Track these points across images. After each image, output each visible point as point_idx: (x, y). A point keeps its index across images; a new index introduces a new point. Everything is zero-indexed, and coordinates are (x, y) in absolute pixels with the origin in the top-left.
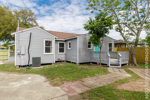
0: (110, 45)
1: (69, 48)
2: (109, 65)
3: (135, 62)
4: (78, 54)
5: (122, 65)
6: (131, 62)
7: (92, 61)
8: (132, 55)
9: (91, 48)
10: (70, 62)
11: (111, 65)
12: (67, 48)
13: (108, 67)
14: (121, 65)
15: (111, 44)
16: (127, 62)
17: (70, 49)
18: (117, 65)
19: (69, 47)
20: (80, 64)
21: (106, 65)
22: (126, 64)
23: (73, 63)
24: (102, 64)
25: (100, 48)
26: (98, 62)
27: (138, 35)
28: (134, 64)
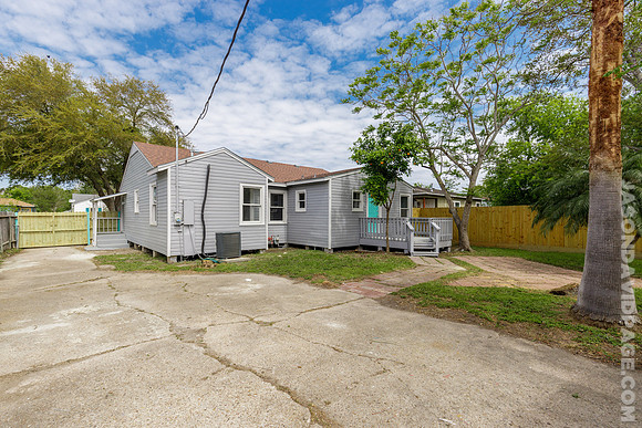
0: (404, 200)
1: (298, 209)
2: (412, 251)
3: (468, 244)
4: (330, 226)
5: (441, 250)
6: (458, 243)
7: (363, 242)
8: (459, 227)
9: (361, 209)
10: (303, 247)
11: (415, 250)
12: (291, 207)
13: (410, 254)
14: (437, 250)
15: (406, 198)
16: (449, 244)
17: (304, 210)
18: (429, 250)
19: (297, 205)
20: (335, 250)
21: (402, 250)
22: (446, 248)
23: (312, 248)
24: (392, 250)
25: (388, 210)
26: (381, 245)
27: (472, 177)
28: (464, 248)
